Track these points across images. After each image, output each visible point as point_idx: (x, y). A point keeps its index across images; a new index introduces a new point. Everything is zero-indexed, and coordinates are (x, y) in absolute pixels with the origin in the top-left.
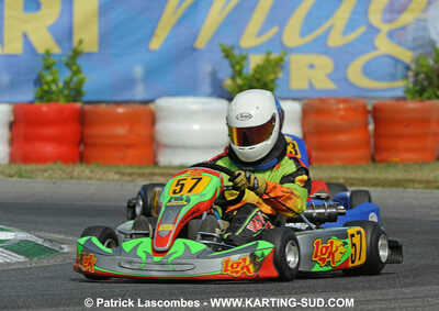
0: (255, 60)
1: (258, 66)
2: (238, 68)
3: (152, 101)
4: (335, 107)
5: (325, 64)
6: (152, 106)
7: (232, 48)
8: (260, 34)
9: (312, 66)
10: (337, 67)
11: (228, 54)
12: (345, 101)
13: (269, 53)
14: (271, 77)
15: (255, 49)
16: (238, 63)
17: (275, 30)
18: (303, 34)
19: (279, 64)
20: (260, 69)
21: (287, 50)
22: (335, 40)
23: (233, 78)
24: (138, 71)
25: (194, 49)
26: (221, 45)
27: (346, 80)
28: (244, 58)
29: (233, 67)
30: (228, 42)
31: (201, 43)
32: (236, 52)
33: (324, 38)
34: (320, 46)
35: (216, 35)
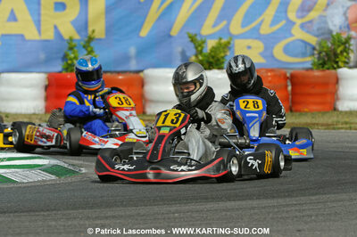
0: (211, 44)
1: (213, 47)
2: (200, 48)
3: (142, 71)
4: (265, 75)
5: (258, 46)
6: (141, 74)
7: (196, 35)
8: (214, 26)
9: (249, 47)
10: (266, 48)
11: (193, 39)
12: (271, 71)
13: (220, 39)
14: (222, 55)
15: (211, 36)
16: (200, 45)
17: (225, 23)
18: (243, 26)
19: (227, 46)
20: (214, 49)
21: (232, 37)
22: (265, 30)
23: (196, 56)
24: (132, 51)
25: (170, 36)
26: (188, 34)
27: (273, 56)
28: (204, 42)
29: (196, 48)
30: (192, 31)
31: (174, 32)
32: (198, 38)
33: (257, 29)
34: (255, 34)
35: (185, 26)
